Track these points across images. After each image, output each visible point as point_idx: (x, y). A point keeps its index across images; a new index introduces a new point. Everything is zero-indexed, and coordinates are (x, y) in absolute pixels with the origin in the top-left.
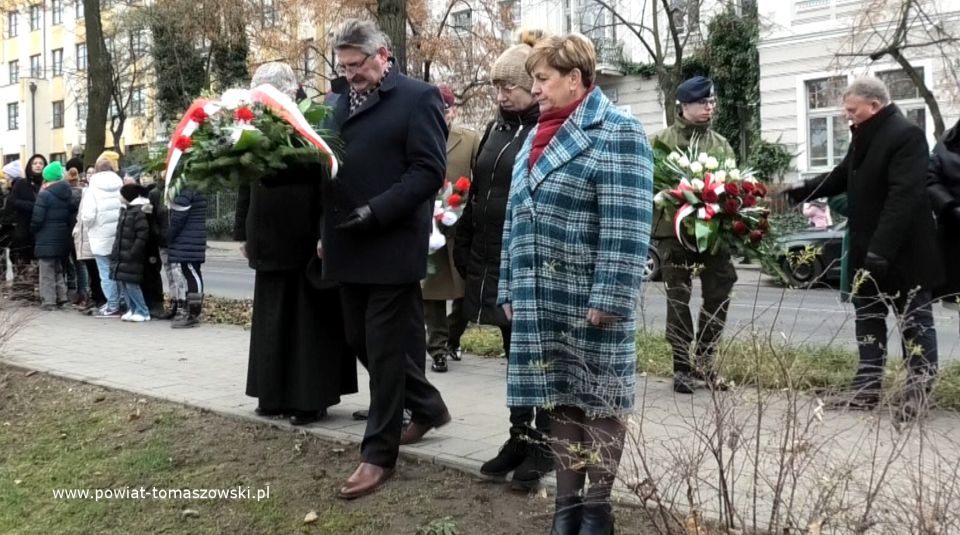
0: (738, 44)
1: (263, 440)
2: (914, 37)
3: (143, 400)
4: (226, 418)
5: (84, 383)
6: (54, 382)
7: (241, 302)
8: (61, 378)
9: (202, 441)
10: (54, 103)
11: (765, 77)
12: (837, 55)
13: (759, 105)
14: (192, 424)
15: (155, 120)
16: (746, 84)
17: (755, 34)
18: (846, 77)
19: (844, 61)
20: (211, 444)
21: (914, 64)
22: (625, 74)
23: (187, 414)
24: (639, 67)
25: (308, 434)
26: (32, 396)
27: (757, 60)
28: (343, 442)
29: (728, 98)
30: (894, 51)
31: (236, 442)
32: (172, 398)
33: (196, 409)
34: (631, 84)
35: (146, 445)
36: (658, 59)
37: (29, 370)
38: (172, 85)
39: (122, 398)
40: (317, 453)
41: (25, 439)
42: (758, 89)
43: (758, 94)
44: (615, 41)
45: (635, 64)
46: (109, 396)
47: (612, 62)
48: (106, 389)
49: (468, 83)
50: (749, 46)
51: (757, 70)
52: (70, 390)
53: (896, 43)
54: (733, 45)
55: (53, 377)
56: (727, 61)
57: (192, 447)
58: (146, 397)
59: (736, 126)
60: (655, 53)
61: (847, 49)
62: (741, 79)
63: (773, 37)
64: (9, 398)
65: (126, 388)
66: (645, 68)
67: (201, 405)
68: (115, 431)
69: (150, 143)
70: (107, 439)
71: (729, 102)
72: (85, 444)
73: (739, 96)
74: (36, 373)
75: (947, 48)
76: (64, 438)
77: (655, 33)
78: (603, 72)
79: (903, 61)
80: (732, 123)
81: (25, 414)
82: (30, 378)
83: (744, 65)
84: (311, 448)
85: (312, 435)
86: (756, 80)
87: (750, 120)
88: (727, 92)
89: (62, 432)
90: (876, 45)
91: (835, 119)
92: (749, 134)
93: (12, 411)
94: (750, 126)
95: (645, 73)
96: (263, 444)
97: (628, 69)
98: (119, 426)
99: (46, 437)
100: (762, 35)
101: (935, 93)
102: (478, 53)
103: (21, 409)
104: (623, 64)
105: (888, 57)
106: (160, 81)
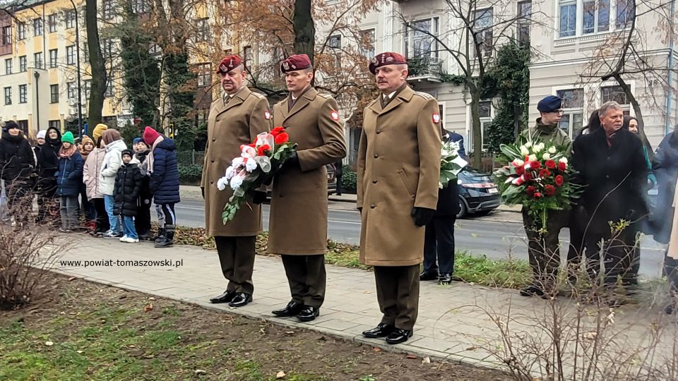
0: (516, 65)
1: (238, 325)
2: (629, 66)
3: (152, 298)
4: (210, 311)
5: (110, 286)
6: (89, 284)
7: (195, 230)
8: (93, 282)
9: (198, 326)
10: (51, 86)
11: (532, 88)
12: (581, 76)
13: (528, 105)
14: (189, 314)
15: (123, 100)
16: (520, 91)
17: (528, 59)
18: (583, 89)
19: (585, 80)
20: (204, 328)
21: (627, 82)
22: (443, 81)
23: (184, 307)
24: (452, 77)
25: (267, 321)
26: (77, 294)
27: (528, 76)
28: (291, 327)
29: (508, 99)
30: (616, 75)
31: (220, 326)
32: (171, 297)
33: (189, 304)
34: (447, 88)
35: (160, 328)
36: (468, 73)
37: (71, 277)
38: (136, 76)
39: (137, 296)
40: (276, 334)
41: (78, 323)
42: (528, 94)
43: (528, 98)
44: (437, 60)
45: (450, 75)
46: (129, 294)
47: (434, 73)
48: (125, 290)
49: (340, 83)
50: (524, 67)
51: (528, 82)
52: (101, 291)
53: (618, 70)
54: (513, 66)
55: (88, 281)
56: (509, 76)
57: (192, 330)
58: (153, 296)
59: (512, 118)
60: (466, 69)
61: (588, 72)
62: (517, 87)
63: (539, 61)
64: (61, 295)
65: (139, 290)
66: (456, 78)
67: (192, 302)
68: (137, 318)
69: (119, 116)
70: (133, 324)
71: (510, 102)
72: (119, 326)
73: (515, 98)
74: (75, 279)
75: (648, 74)
76: (104, 323)
77: (467, 57)
78: (429, 79)
79: (621, 81)
80: (510, 116)
81: (74, 306)
82: (72, 282)
83: (520, 79)
84: (270, 331)
85: (270, 322)
86: (527, 88)
87: (521, 114)
88: (508, 96)
89: (102, 319)
90: (605, 70)
91: (574, 115)
92: (520, 123)
93: (64, 304)
94: (522, 118)
95: (456, 81)
96: (238, 328)
97: (445, 78)
98: (140, 315)
99: (92, 322)
100: (532, 60)
101: (639, 102)
102: (349, 65)
103: (71, 303)
104: (442, 75)
105: (612, 78)
106: (128, 74)
